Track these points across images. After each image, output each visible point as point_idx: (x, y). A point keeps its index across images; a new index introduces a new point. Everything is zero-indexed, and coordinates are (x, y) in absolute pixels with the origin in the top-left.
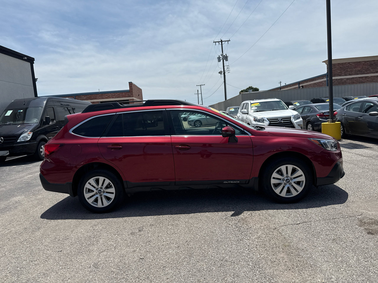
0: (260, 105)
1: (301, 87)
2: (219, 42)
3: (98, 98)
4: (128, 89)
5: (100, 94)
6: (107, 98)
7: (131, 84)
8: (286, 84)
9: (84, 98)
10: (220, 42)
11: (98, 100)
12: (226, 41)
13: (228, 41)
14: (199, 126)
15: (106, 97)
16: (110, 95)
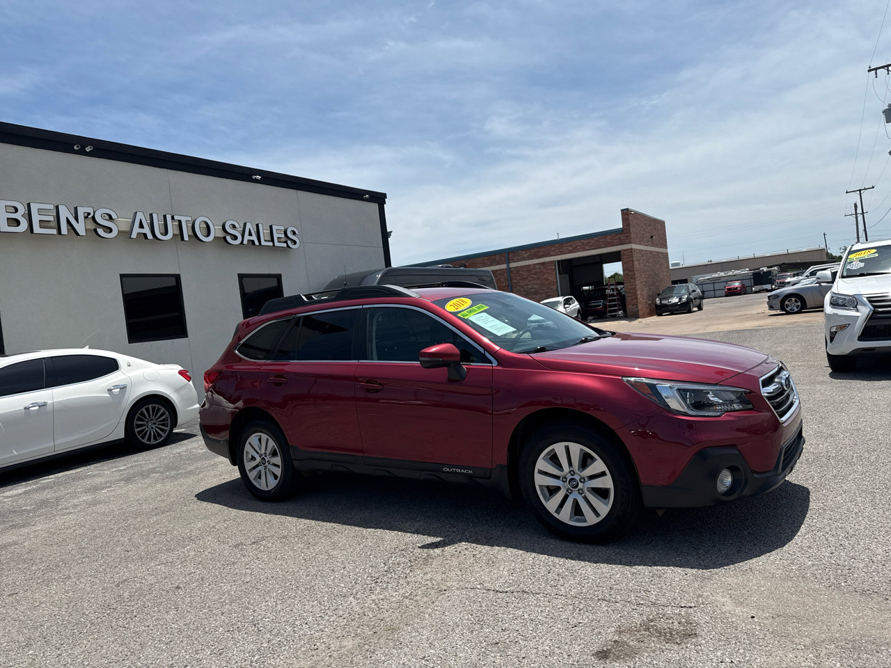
0: (877, 255)
3: (553, 254)
4: (620, 226)
5: (557, 245)
6: (571, 252)
7: (626, 213)
9: (525, 256)
11: (552, 257)
14: (796, 310)
15: (570, 248)
16: (578, 243)
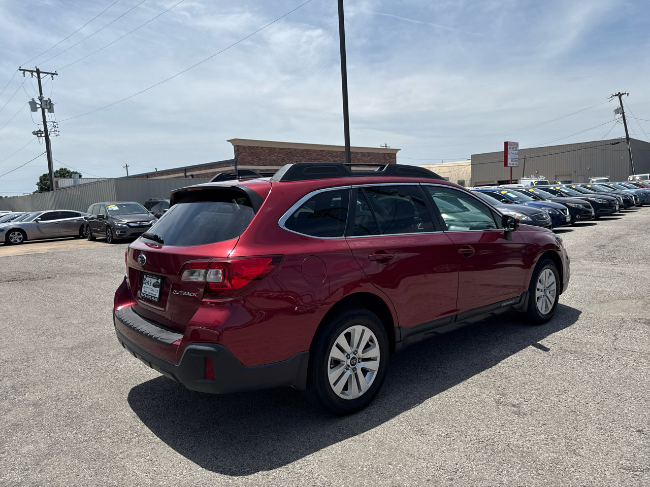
1: (190, 177)
2: (33, 71)
8: (158, 170)
10: (35, 71)
12: (48, 73)
13: (53, 74)
